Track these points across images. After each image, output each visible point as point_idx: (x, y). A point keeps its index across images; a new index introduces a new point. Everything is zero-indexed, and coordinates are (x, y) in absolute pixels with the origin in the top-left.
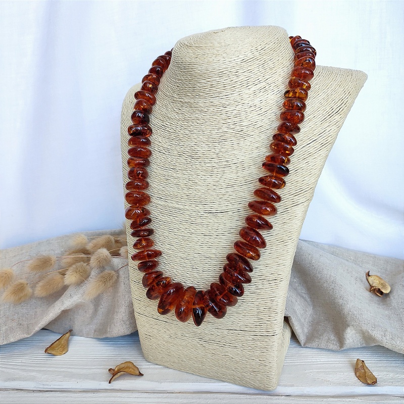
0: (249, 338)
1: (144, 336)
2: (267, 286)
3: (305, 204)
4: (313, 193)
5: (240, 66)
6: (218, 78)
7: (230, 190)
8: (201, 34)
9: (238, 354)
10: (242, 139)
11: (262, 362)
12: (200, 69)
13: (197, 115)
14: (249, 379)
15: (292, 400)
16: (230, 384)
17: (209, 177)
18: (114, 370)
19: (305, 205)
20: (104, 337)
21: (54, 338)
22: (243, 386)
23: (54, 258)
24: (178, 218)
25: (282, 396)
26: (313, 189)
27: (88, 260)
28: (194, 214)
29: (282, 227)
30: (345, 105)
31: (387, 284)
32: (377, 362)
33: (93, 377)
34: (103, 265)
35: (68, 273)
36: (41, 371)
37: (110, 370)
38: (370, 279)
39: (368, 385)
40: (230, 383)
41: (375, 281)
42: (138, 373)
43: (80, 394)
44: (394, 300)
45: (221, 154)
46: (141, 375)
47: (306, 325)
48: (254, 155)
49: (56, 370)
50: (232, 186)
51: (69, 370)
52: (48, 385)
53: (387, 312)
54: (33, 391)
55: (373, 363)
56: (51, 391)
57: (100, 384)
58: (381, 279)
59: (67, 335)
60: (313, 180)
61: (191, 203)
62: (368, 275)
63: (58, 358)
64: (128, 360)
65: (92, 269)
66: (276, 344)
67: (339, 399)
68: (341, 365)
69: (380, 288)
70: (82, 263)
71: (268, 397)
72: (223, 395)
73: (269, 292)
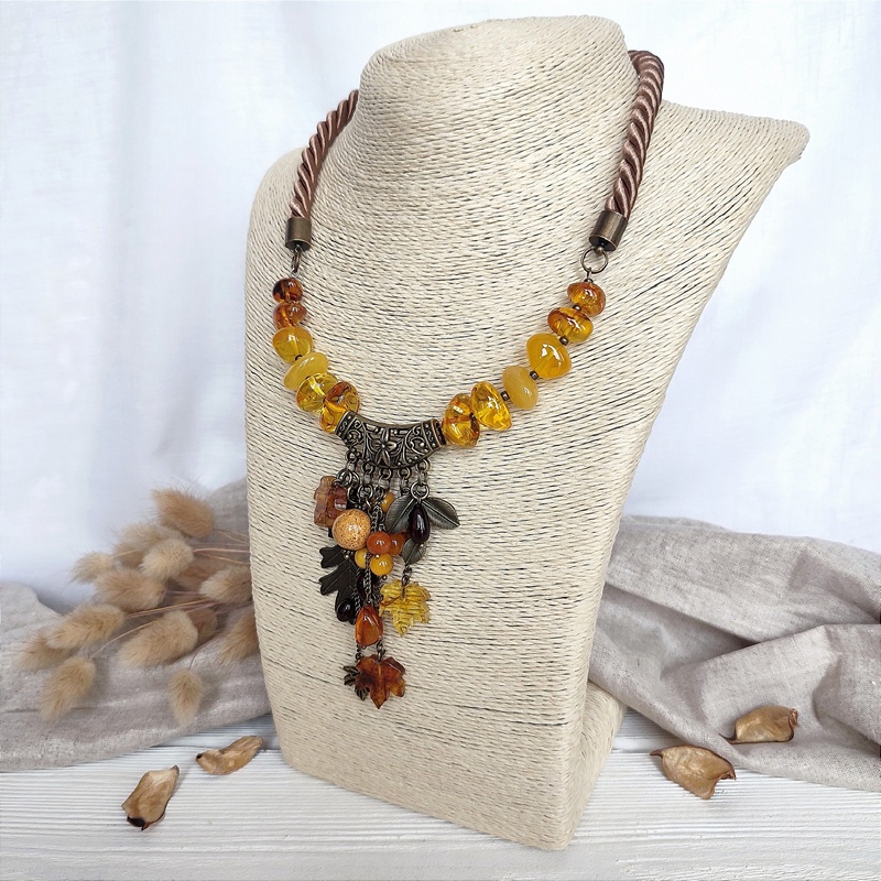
0: (504, 728)
2: (546, 611)
4: (660, 400)
5: (503, 105)
6: (451, 134)
8: (428, 35)
9: (482, 762)
10: (504, 274)
11: (535, 783)
12: (413, 112)
13: (404, 218)
17: (425, 358)
19: (639, 427)
26: (660, 391)
29: (584, 477)
30: (745, 198)
40: (462, 827)
45: (454, 306)
48: (527, 311)
60: (659, 370)
73: (551, 625)
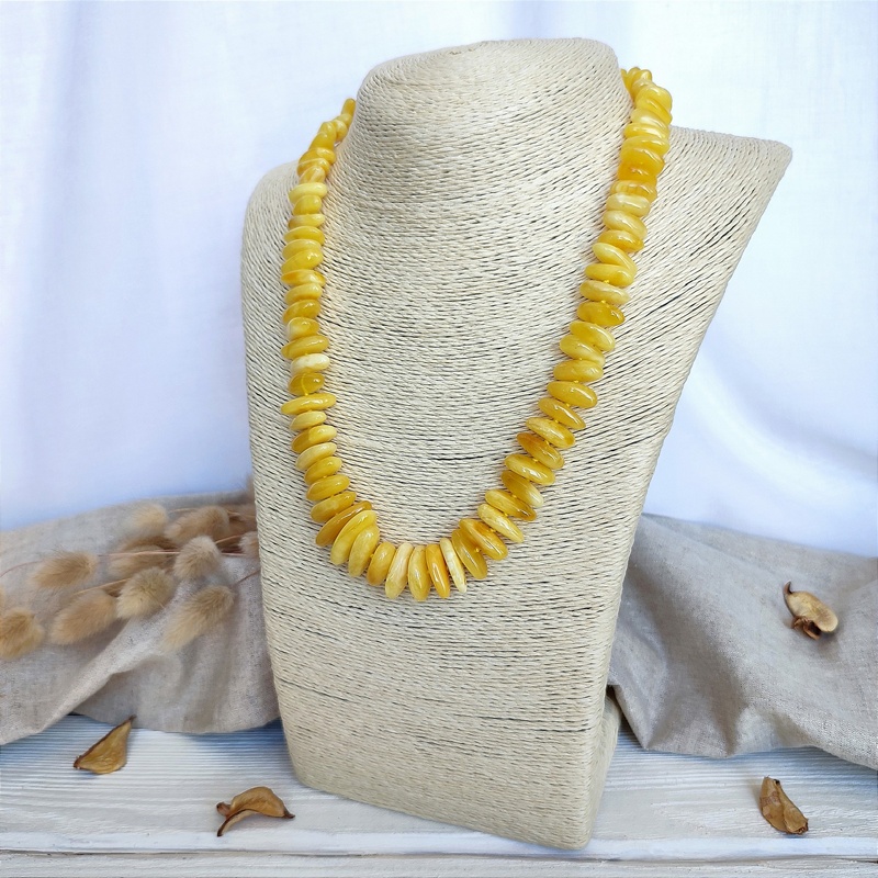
0: (527, 736)
1: (296, 730)
2: (570, 622)
3: (656, 440)
4: (672, 415)
5: (511, 129)
6: (459, 157)
7: (486, 408)
8: (424, 55)
9: (504, 771)
10: (515, 294)
11: (558, 788)
12: (421, 135)
13: (412, 240)
14: (529, 825)
15: (623, 870)
16: (486, 835)
17: (440, 378)
18: (228, 807)
19: (655, 442)
20: (207, 731)
21: (94, 733)
22: (516, 840)
23: (93, 558)
24: (370, 471)
25: (600, 860)
26: (672, 406)
27: (170, 561)
28: (407, 461)
29: (603, 491)
30: (744, 219)
31: (830, 612)
32: (807, 782)
33: (182, 823)
34: (203, 573)
35: (126, 591)
36: (65, 809)
37: (220, 806)
38: (793, 600)
39: (789, 834)
40: (485, 832)
41: (804, 605)
42: (281, 813)
43: (152, 862)
44: (847, 647)
45: (467, 327)
46: (288, 816)
47: (653, 704)
48: (541, 330)
49: (101, 806)
50: (492, 400)
51: (129, 807)
52: (81, 841)
53: (829, 674)
54: (49, 854)
55: (800, 787)
56: (91, 854)
57: (198, 839)
58: (816, 600)
59: (125, 728)
60: (672, 386)
61: (401, 436)
62: (789, 591)
63: (103, 779)
64: (260, 784)
65: (177, 581)
66: (587, 749)
67: (725, 868)
68: (730, 790)
69: (814, 620)
70: (155, 569)
71: (569, 863)
72: (471, 862)
73: (574, 636)
